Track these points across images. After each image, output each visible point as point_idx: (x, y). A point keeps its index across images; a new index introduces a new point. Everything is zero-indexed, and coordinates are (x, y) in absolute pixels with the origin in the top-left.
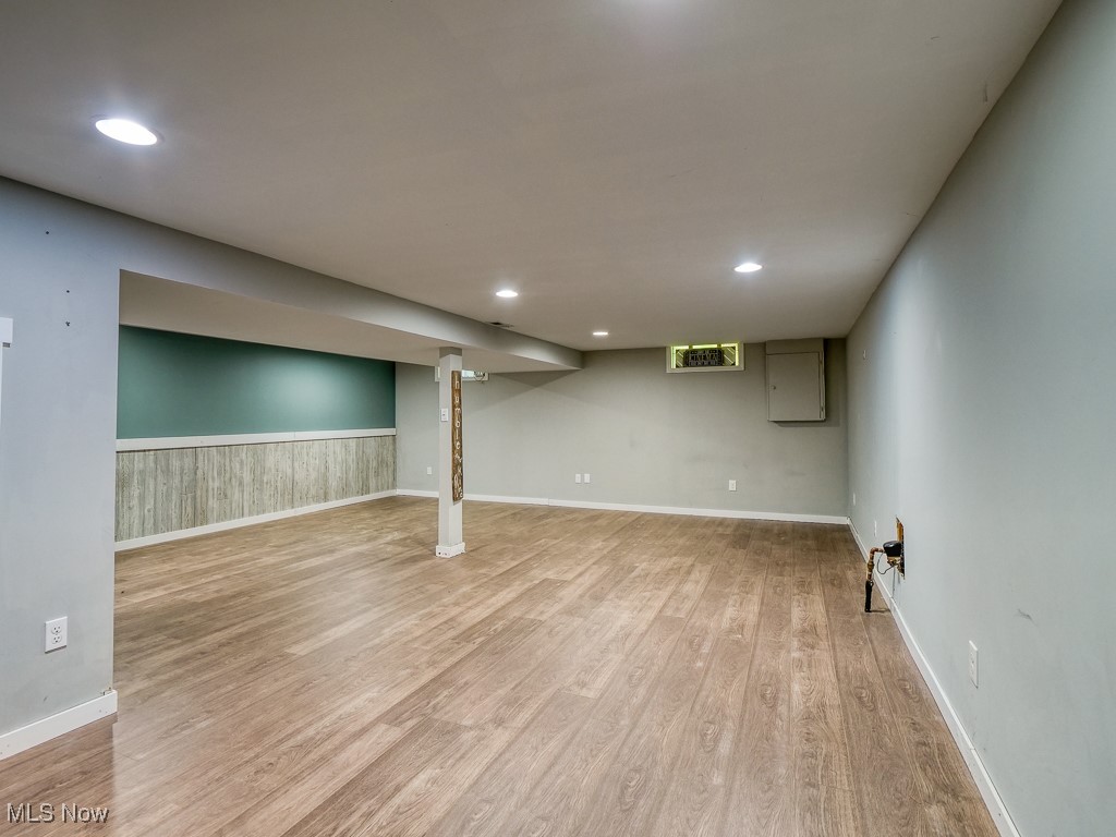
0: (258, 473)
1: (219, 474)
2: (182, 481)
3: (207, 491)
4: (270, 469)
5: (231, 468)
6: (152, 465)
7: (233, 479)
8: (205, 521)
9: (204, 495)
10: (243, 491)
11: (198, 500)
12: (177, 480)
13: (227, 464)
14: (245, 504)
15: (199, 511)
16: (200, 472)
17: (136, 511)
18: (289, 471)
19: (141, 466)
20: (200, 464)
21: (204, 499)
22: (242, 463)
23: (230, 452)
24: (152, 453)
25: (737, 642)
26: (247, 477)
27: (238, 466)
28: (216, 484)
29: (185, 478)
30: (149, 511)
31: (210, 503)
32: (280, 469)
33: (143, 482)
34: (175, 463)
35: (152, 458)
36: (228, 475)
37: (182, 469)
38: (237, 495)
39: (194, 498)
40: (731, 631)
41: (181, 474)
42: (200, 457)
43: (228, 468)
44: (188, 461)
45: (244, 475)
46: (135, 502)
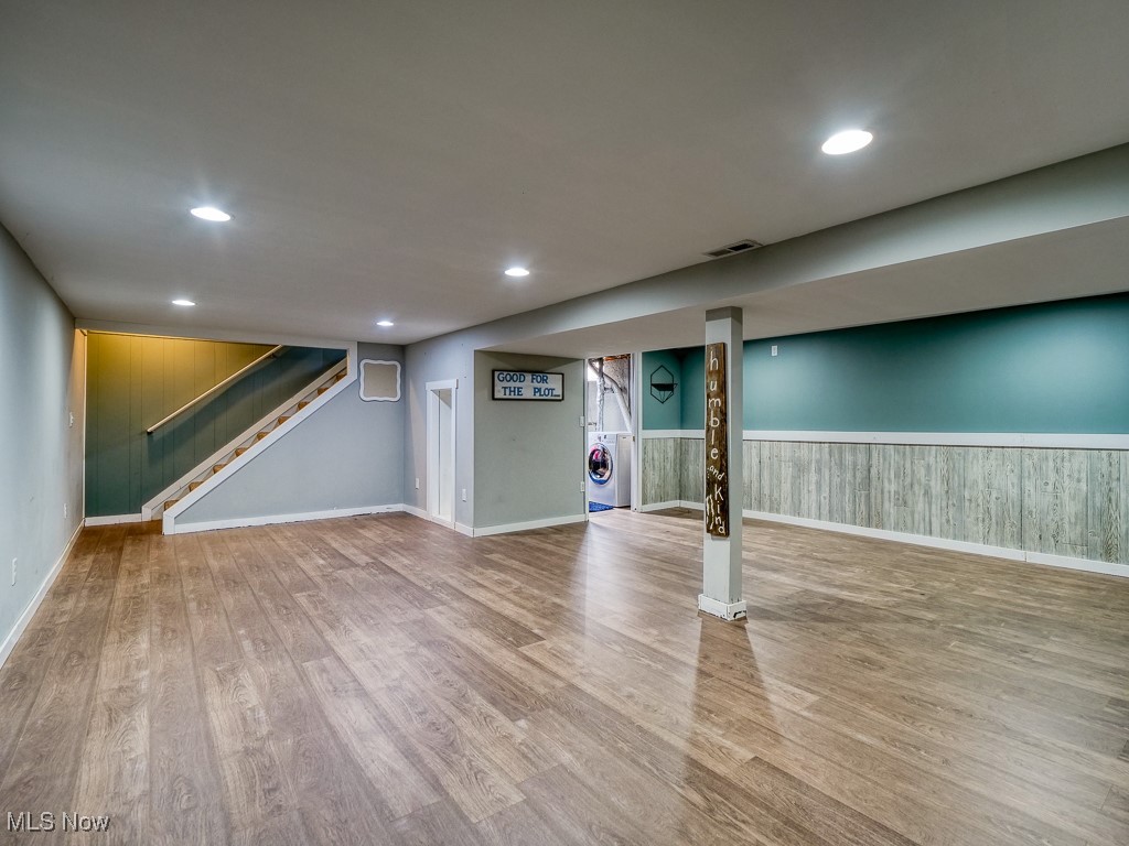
0: (955, 482)
1: (897, 476)
2: (854, 476)
3: (882, 493)
4: (975, 482)
5: (913, 471)
6: (827, 456)
7: (916, 487)
8: (881, 525)
9: (879, 495)
10: (930, 504)
11: (873, 500)
12: (849, 476)
13: (908, 465)
14: (934, 519)
15: (873, 513)
16: (874, 471)
17: (814, 497)
18: (1014, 492)
19: (818, 456)
20: (874, 461)
21: (879, 500)
22: (928, 467)
23: (913, 452)
24: (827, 445)
25: (218, 662)
26: (937, 487)
27: (923, 471)
28: (893, 488)
29: (858, 474)
30: (825, 498)
31: (886, 505)
32: (996, 485)
33: (819, 471)
34: (848, 458)
35: (827, 450)
36: (908, 480)
37: (855, 465)
38: (921, 506)
39: (868, 497)
40: (233, 670)
41: (854, 469)
42: (875, 455)
43: (908, 471)
44: (861, 458)
45: (933, 483)
46: (813, 487)
